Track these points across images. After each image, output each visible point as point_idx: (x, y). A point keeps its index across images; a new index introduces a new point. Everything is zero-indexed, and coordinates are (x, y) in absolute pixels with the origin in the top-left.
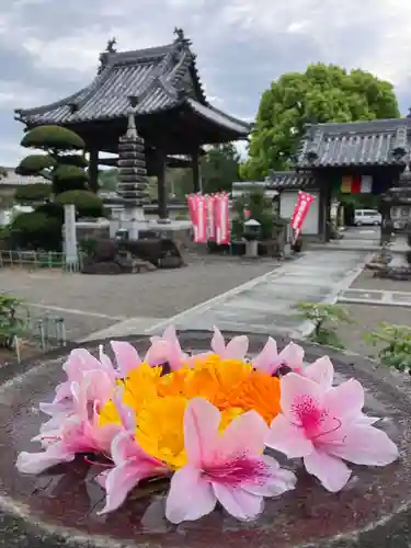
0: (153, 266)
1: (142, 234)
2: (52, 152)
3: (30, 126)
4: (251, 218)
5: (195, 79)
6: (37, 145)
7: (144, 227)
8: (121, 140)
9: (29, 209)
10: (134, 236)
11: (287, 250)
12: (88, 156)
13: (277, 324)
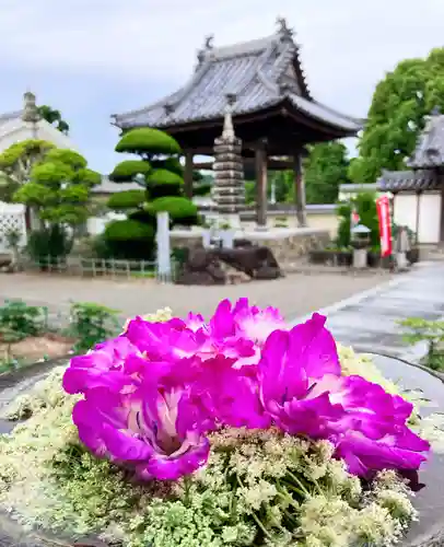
0: (247, 277)
1: (237, 243)
2: (145, 156)
3: (125, 130)
4: (360, 223)
5: (299, 72)
6: (132, 150)
7: (239, 235)
8: (216, 141)
9: (122, 217)
10: (229, 245)
11: (402, 260)
12: (183, 161)
13: (386, 344)
